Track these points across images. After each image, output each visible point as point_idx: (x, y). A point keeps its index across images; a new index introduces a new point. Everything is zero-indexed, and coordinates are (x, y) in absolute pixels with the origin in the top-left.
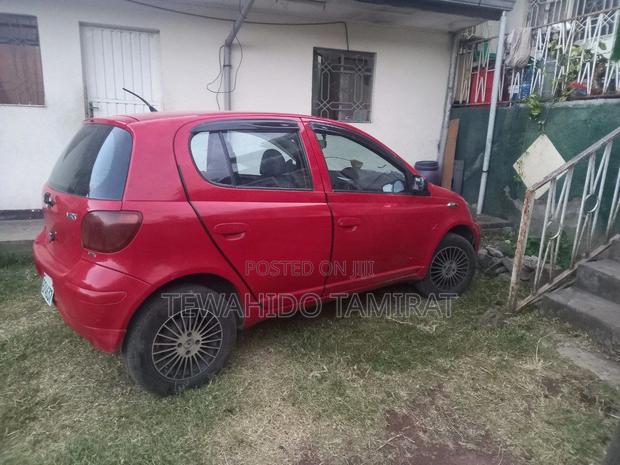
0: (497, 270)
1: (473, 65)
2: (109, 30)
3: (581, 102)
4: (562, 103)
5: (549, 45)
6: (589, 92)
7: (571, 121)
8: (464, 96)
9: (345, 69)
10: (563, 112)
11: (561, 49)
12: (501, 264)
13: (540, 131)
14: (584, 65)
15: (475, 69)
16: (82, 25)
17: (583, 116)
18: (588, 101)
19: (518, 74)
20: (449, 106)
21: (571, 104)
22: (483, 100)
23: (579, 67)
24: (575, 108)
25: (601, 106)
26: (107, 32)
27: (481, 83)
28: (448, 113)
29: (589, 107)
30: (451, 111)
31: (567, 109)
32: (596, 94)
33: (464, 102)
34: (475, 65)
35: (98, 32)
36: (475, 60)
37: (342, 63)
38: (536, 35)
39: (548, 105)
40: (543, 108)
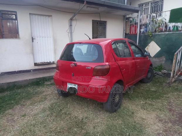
0: (155, 75)
1: (130, 24)
2: (34, 15)
3: (162, 33)
4: (157, 33)
5: (152, 19)
6: (164, 30)
7: (160, 37)
8: (128, 32)
9: (100, 25)
10: (158, 36)
11: (155, 20)
12: (156, 73)
13: (152, 40)
14: (162, 24)
15: (131, 25)
16: (30, 14)
17: (163, 36)
18: (164, 33)
19: (144, 26)
20: (124, 35)
21: (160, 33)
22: (134, 33)
23: (161, 25)
24: (161, 34)
25: (168, 34)
26: (37, 16)
27: (133, 29)
28: (124, 37)
29: (165, 34)
30: (125, 36)
31: (159, 35)
32: (165, 31)
33: (128, 33)
34: (131, 24)
35: (34, 16)
36: (130, 23)
37: (99, 24)
38: (148, 16)
39: (153, 34)
40: (152, 35)
